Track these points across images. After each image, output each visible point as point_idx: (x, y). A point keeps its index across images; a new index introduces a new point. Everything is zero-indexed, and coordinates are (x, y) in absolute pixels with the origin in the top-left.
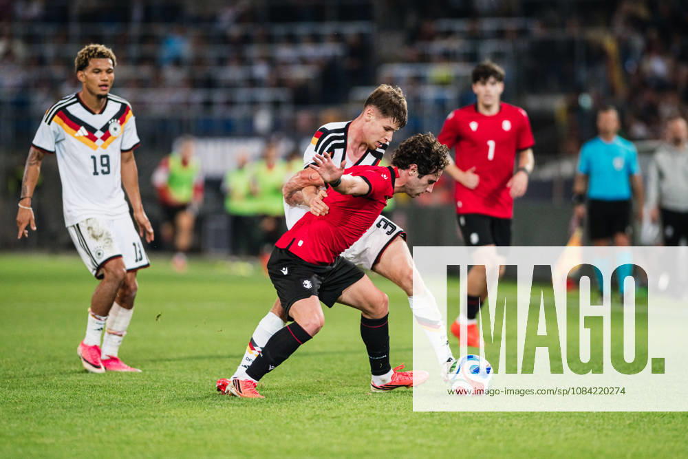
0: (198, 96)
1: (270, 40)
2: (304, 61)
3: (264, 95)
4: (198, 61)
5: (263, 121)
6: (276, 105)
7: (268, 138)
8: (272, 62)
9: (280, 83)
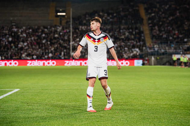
0: (175, 50)
1: (182, 45)
2: (185, 47)
3: (181, 50)
4: (175, 47)
5: (181, 53)
6: (183, 51)
7: (182, 54)
8: (182, 47)
9: (183, 49)
